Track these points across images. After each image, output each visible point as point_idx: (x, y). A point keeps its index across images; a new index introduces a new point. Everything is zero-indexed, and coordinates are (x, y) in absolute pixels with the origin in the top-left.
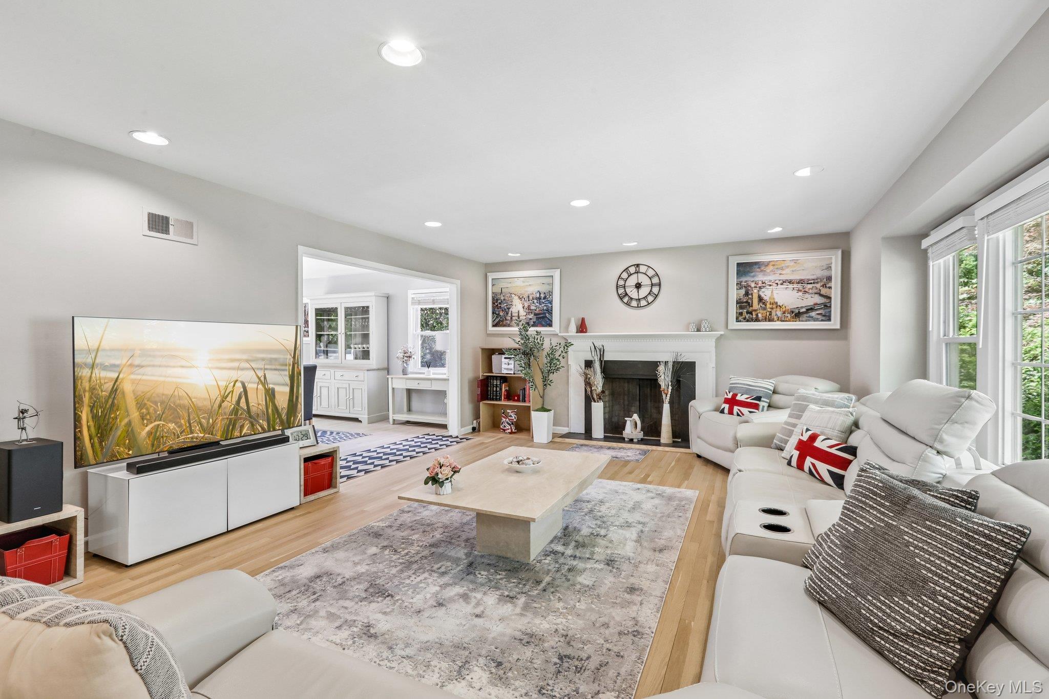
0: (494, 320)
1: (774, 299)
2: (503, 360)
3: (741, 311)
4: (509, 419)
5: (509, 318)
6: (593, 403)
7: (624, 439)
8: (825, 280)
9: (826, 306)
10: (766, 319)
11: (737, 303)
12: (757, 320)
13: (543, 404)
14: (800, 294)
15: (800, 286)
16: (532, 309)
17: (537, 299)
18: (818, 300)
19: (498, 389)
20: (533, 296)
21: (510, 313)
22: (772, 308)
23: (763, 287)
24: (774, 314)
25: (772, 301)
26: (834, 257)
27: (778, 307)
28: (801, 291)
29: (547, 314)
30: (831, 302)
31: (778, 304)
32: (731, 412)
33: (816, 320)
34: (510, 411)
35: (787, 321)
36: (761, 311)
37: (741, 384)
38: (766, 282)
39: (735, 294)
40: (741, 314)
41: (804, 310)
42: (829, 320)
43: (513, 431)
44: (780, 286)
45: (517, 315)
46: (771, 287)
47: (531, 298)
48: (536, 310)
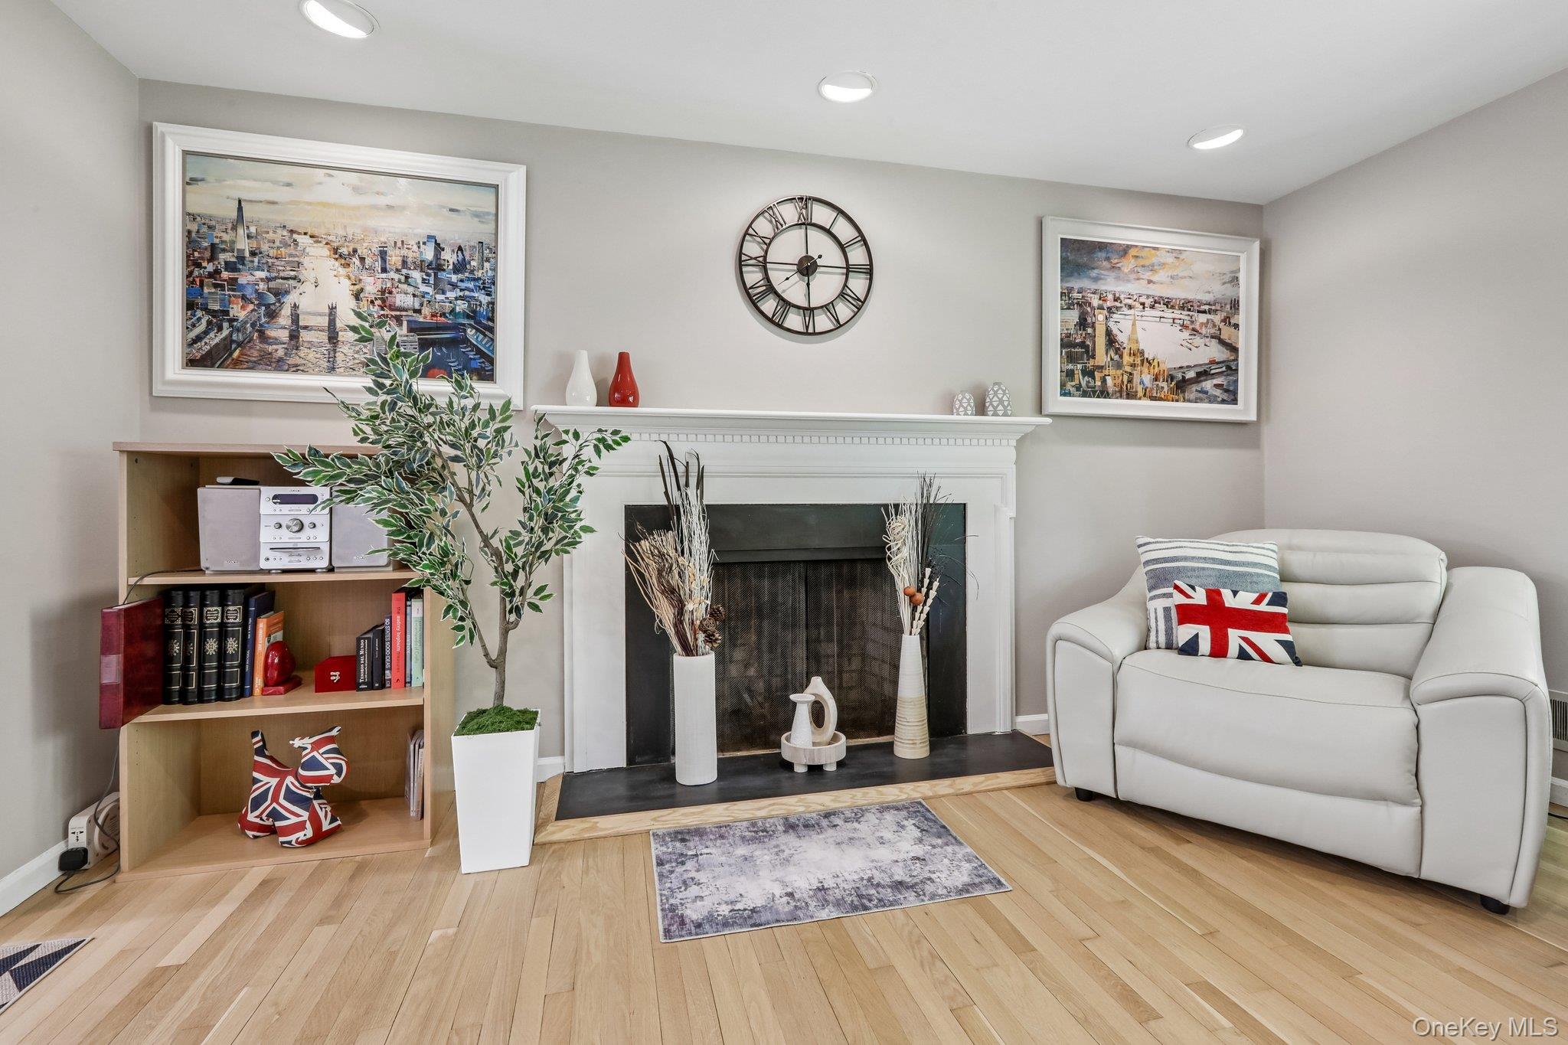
0: (198, 339)
1: (1137, 342)
2: (267, 507)
3: (1070, 367)
4: (303, 782)
5: (284, 335)
6: (679, 660)
7: (788, 766)
8: (1228, 306)
9: (1229, 368)
10: (1121, 391)
11: (1063, 346)
12: (1104, 393)
13: (500, 695)
14: (1186, 334)
15: (1183, 315)
16: (398, 303)
17: (421, 266)
18: (1216, 352)
19: (232, 645)
20: (404, 252)
21: (286, 311)
22: (1133, 365)
23: (1118, 308)
24: (1136, 379)
25: (1134, 347)
26: (1243, 257)
27: (1146, 364)
28: (1186, 327)
29: (470, 332)
30: (1236, 360)
31: (1146, 356)
32: (1219, 650)
33: (1212, 400)
34: (307, 742)
35: (1160, 399)
36: (1113, 372)
37: (1193, 559)
38: (1122, 297)
39: (1058, 321)
40: (1070, 374)
41: (1191, 374)
42: (1234, 401)
43: (326, 826)
44: (1148, 312)
45: (324, 322)
46: (1131, 312)
47: (394, 259)
48: (418, 311)
